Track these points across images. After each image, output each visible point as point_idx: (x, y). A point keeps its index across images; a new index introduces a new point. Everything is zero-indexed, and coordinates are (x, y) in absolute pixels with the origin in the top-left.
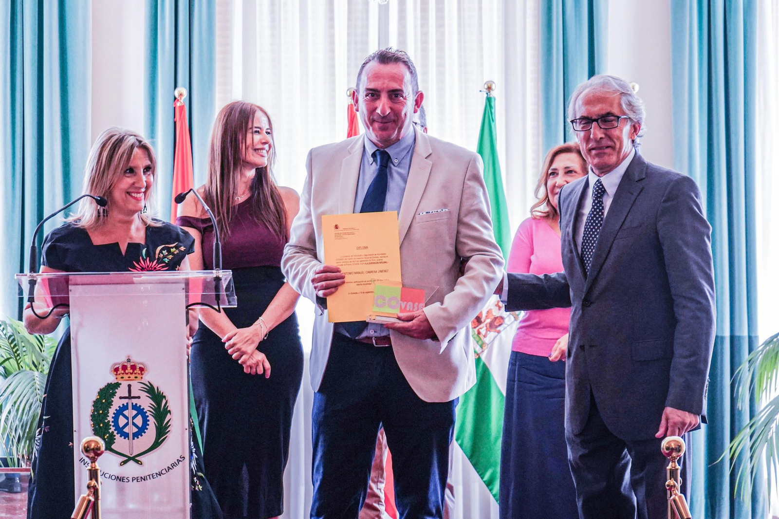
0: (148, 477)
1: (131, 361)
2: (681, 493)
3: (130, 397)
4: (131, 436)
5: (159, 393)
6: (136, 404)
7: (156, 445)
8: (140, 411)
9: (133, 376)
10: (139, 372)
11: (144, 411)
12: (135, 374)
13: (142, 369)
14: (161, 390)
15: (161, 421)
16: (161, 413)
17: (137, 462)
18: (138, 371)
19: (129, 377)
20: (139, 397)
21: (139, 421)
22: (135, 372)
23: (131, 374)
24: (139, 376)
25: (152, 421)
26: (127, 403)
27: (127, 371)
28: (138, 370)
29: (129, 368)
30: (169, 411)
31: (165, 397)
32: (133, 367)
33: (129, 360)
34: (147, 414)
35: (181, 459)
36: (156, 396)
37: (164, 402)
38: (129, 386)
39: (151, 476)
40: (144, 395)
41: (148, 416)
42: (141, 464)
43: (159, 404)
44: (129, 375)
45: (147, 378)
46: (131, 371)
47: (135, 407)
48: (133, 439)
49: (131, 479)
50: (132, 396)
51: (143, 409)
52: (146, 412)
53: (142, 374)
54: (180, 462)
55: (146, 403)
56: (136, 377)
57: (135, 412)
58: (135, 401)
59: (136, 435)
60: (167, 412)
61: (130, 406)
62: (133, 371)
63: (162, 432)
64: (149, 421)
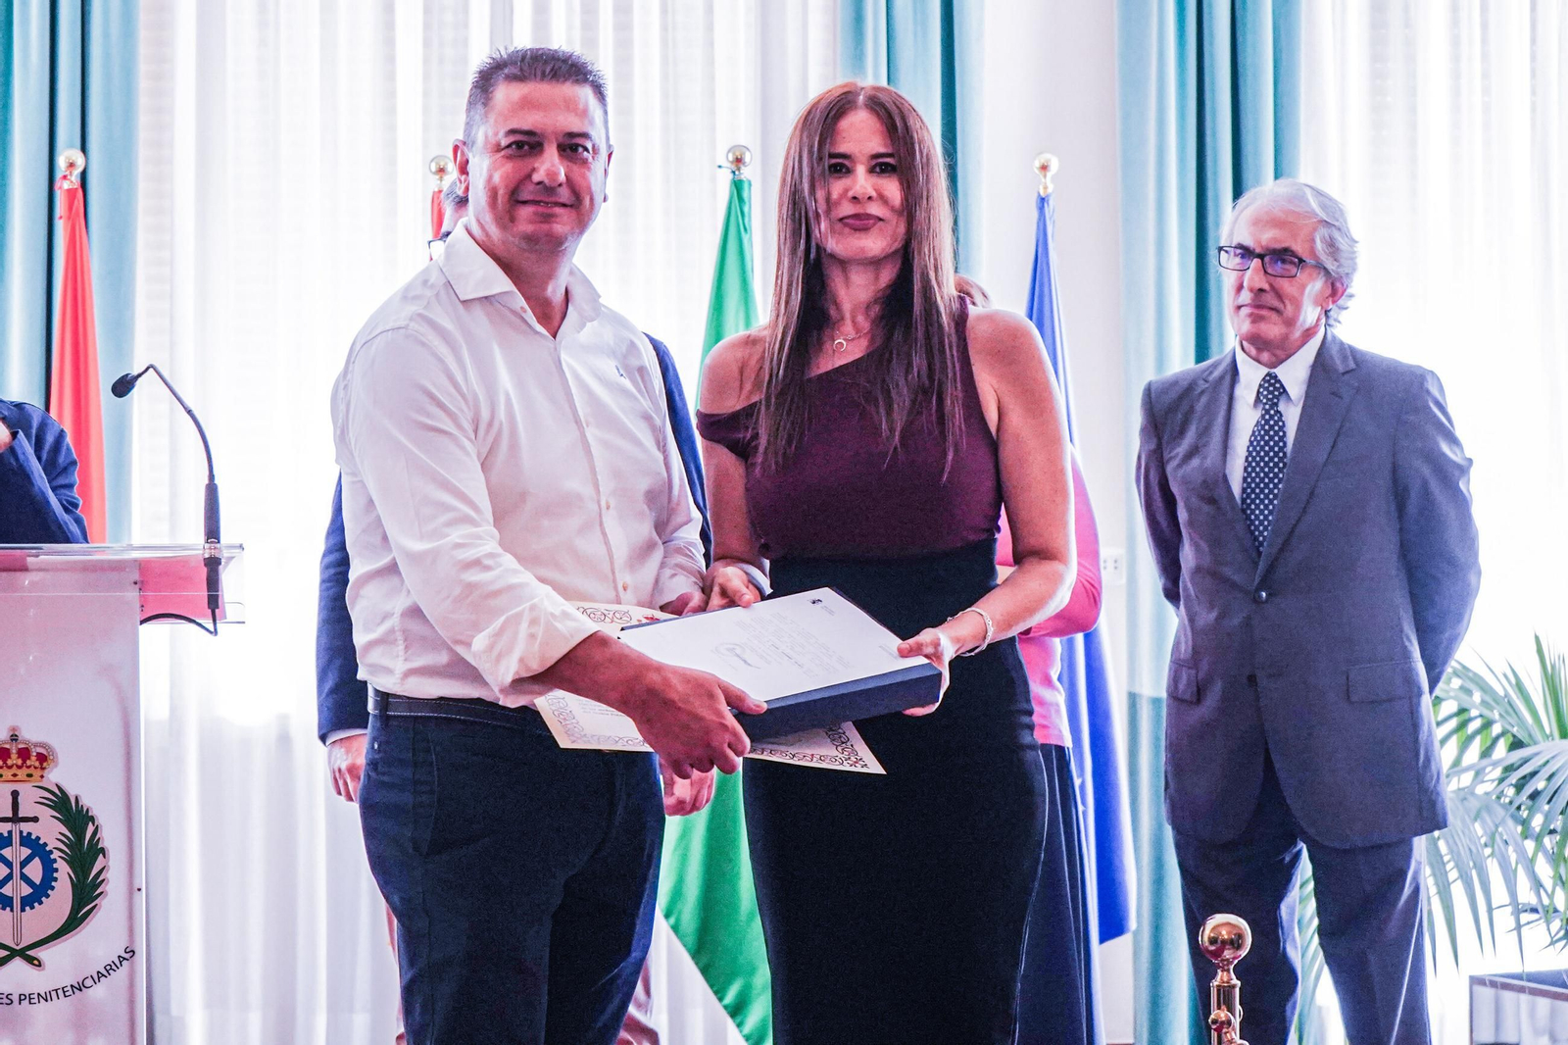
0: (54, 994)
1: (20, 739)
2: (1241, 1038)
3: (16, 818)
4: (17, 903)
5: (80, 809)
6: (29, 834)
7: (72, 924)
8: (37, 848)
9: (22, 774)
10: (37, 764)
11: (48, 849)
12: (29, 767)
13: (42, 758)
14: (85, 802)
15: (83, 872)
16: (85, 856)
17: (31, 960)
18: (33, 761)
19: (15, 775)
20: (35, 819)
21: (35, 870)
22: (28, 763)
23: (19, 767)
24: (37, 773)
25: (63, 870)
26: (10, 832)
27: (9, 762)
28: (33, 758)
29: (14, 756)
30: (103, 851)
31: (92, 819)
32: (24, 754)
33: (14, 738)
34: (52, 857)
35: (127, 956)
36: (74, 816)
37: (90, 829)
38: (15, 794)
39: (60, 992)
40: (46, 814)
41: (55, 861)
42: (40, 965)
43: (79, 833)
44: (14, 770)
45: (54, 776)
46: (19, 762)
47: (27, 840)
48: (23, 910)
49: (15, 998)
50: (20, 816)
51: (45, 844)
52: (51, 852)
53: (43, 769)
54: (125, 963)
55: (50, 830)
56: (30, 775)
57: (26, 852)
58: (26, 827)
59: (28, 902)
60: (97, 850)
61: (16, 839)
62: (24, 762)
63: (86, 894)
64: (56, 871)
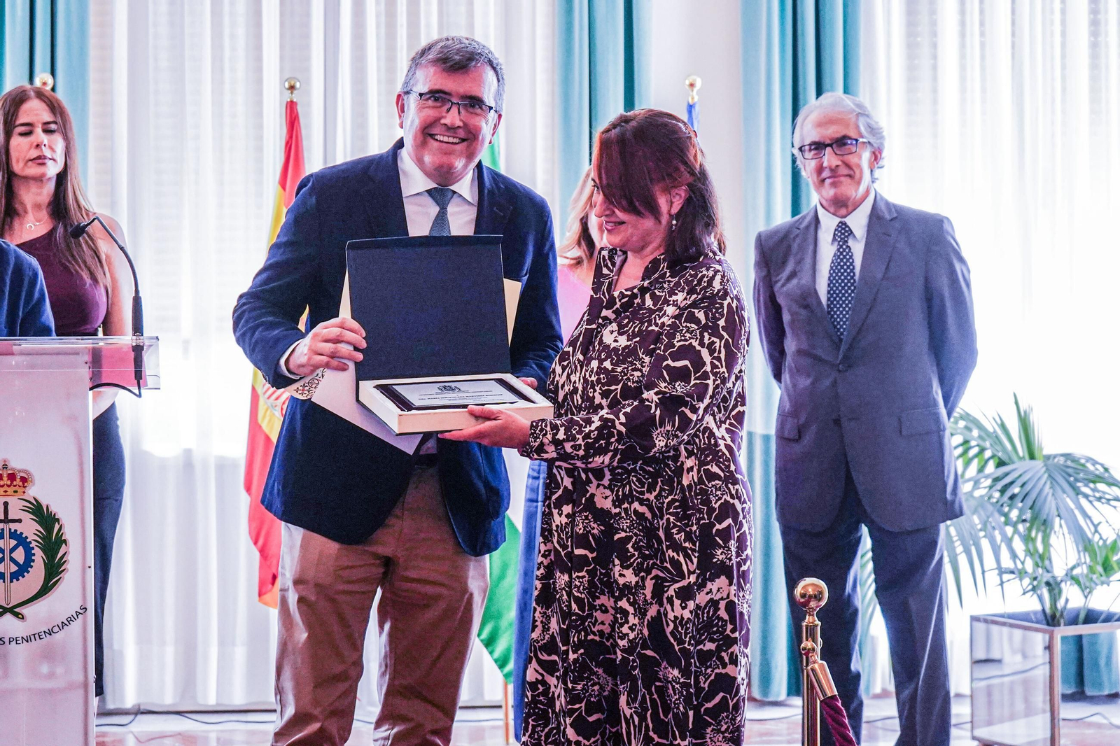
0: (32, 637)
1: (9, 467)
3: (6, 520)
4: (7, 577)
5: (49, 514)
6: (16, 531)
7: (45, 590)
8: (21, 540)
9: (10, 490)
10: (21, 484)
11: (28, 540)
12: (15, 486)
13: (24, 480)
14: (53, 509)
15: (52, 556)
16: (53, 544)
17: (17, 615)
18: (18, 482)
19: (6, 491)
20: (20, 521)
21: (20, 555)
22: (15, 483)
23: (9, 486)
24: (20, 490)
25: (39, 555)
26: (3, 530)
27: (2, 483)
28: (18, 480)
29: (5, 478)
30: (65, 541)
31: (58, 520)
32: (12, 477)
33: (5, 467)
34: (31, 546)
35: (82, 610)
36: (46, 518)
37: (57, 527)
38: (6, 504)
39: (37, 636)
40: (26, 517)
41: (33, 548)
42: (23, 618)
43: (49, 529)
44: (5, 488)
45: (33, 492)
46: (9, 483)
47: (13, 535)
48: (11, 581)
49: (6, 640)
50: (9, 519)
51: (27, 537)
52: (30, 543)
53: (25, 487)
54: (80, 616)
55: (30, 528)
56: (16, 492)
57: (13, 543)
58: (13, 526)
59: (15, 576)
60: (61, 541)
61: (7, 534)
62: (12, 482)
63: (54, 570)
64: (34, 555)
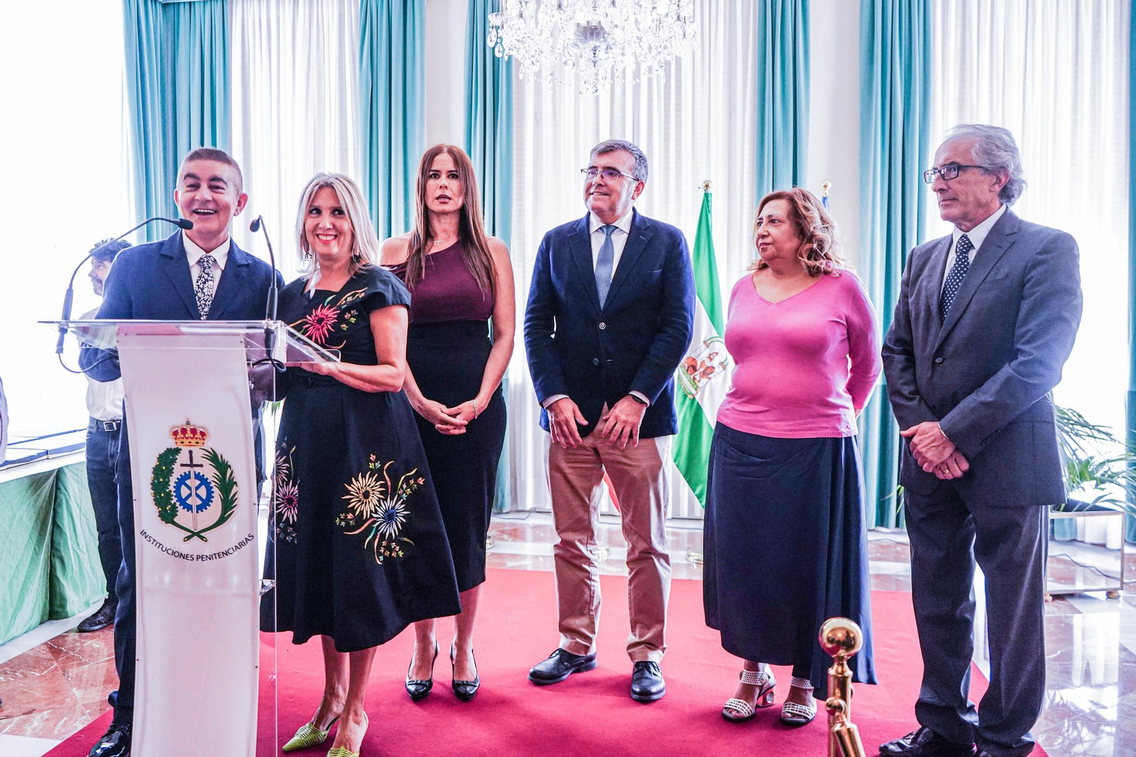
0: (214, 556)
1: (191, 423)
2: (852, 721)
3: (192, 465)
4: (194, 508)
5: (223, 462)
6: (199, 473)
7: (222, 520)
8: (203, 481)
9: (194, 441)
10: (201, 437)
11: (208, 481)
12: (196, 438)
13: (203, 434)
14: (226, 458)
15: (227, 494)
16: (227, 485)
17: (202, 538)
18: (198, 435)
19: (190, 442)
20: (201, 466)
21: (203, 492)
22: (196, 436)
23: (192, 438)
24: (201, 442)
25: (217, 492)
26: (189, 472)
27: (187, 436)
28: (199, 434)
29: (189, 432)
30: (236, 483)
31: (230, 466)
32: (194, 431)
33: (188, 423)
34: (211, 485)
35: (250, 538)
36: (221, 466)
37: (229, 472)
38: (191, 452)
39: (217, 555)
40: (206, 463)
41: (212, 487)
42: (206, 541)
43: (224, 474)
44: (190, 440)
45: (210, 443)
46: (192, 436)
47: (198, 476)
48: (198, 512)
49: (195, 557)
50: (194, 463)
51: (207, 479)
52: (210, 483)
53: (204, 439)
54: (249, 542)
55: (209, 472)
56: (197, 443)
57: (198, 482)
58: (197, 470)
59: (200, 508)
60: (233, 483)
61: (192, 476)
62: (194, 436)
63: (228, 505)
64: (213, 492)
